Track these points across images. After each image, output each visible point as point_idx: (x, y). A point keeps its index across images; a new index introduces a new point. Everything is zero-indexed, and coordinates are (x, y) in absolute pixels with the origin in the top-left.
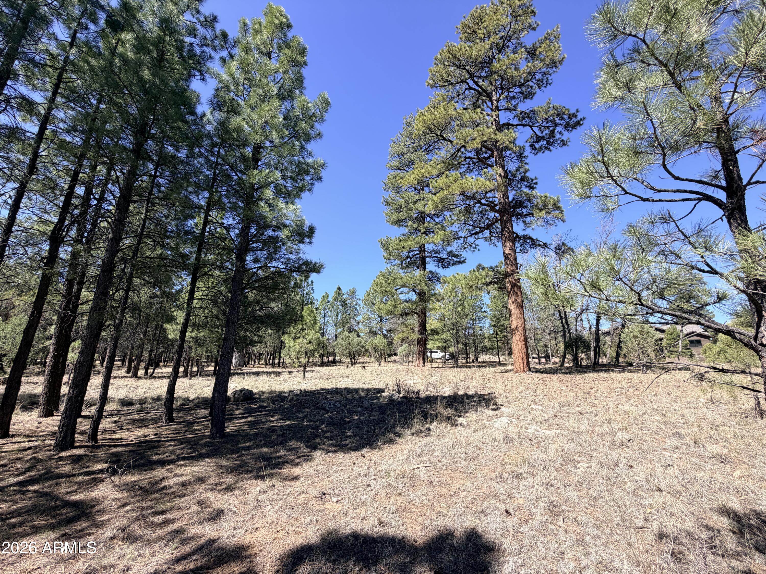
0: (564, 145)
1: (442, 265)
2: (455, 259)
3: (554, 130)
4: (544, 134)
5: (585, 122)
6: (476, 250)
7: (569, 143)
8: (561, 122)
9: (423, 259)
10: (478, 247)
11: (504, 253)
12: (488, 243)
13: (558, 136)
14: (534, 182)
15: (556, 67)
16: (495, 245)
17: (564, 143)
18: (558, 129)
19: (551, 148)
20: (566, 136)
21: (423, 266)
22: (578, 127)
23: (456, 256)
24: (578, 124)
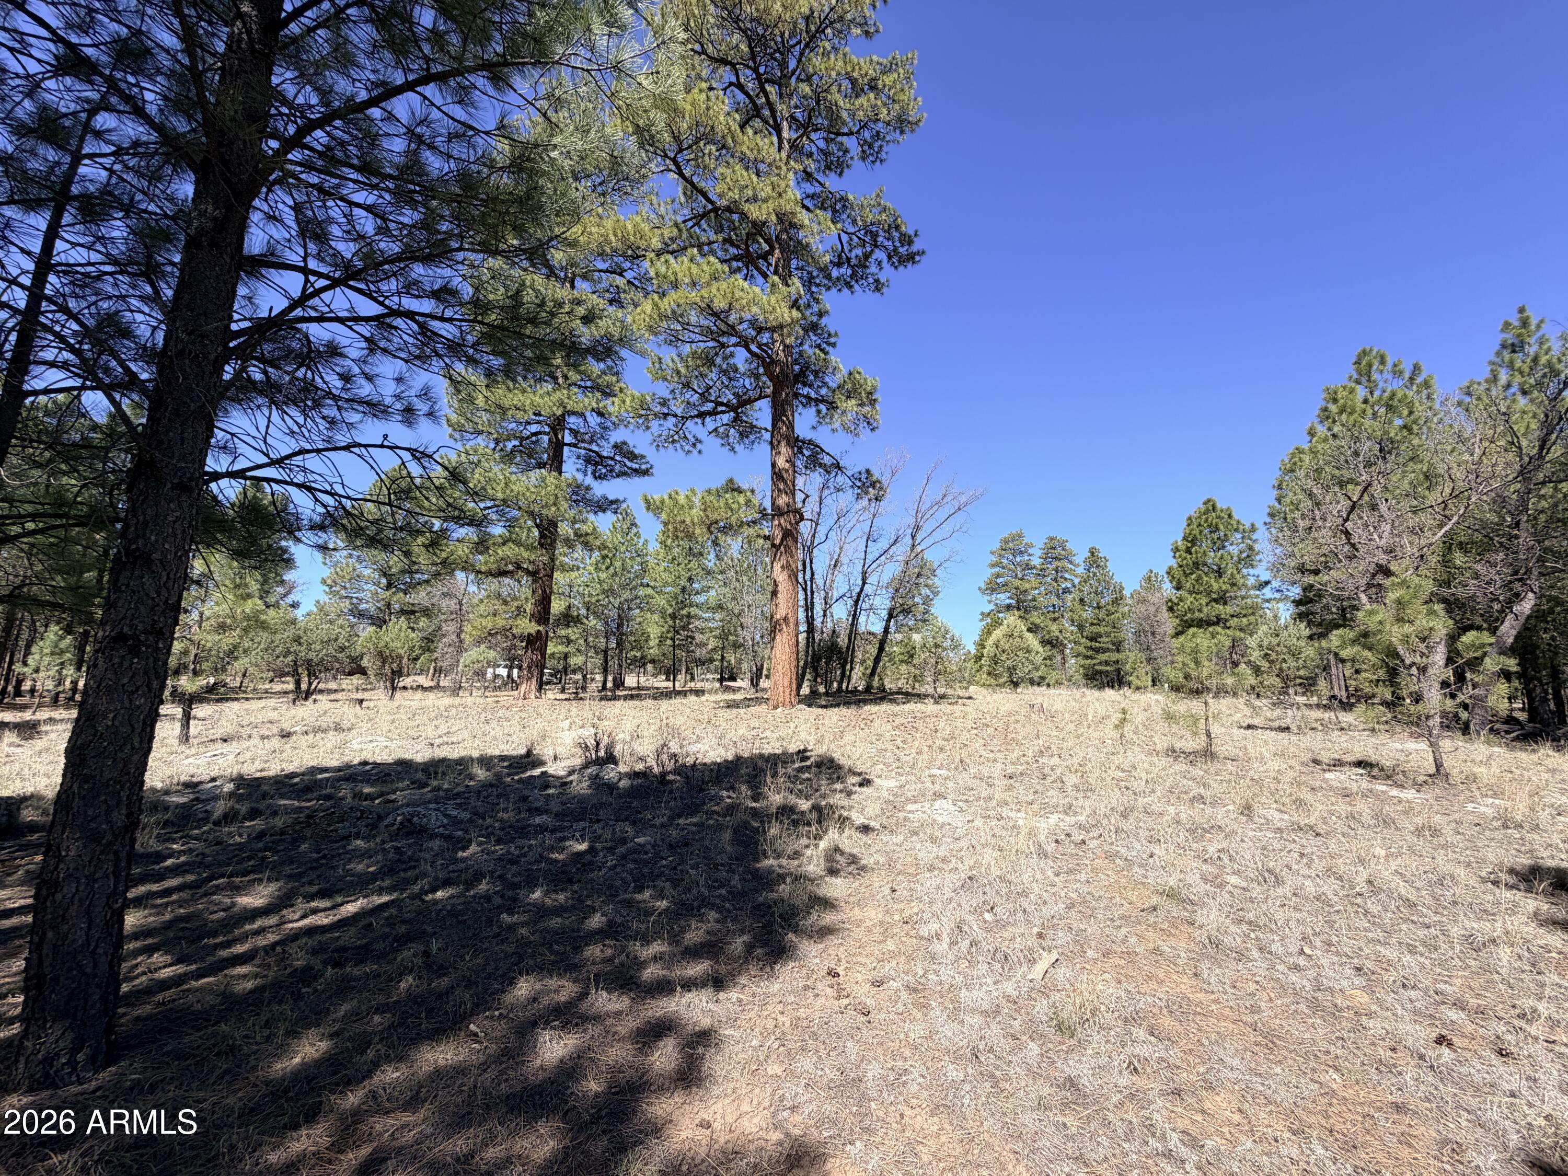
0: (878, 289)
1: (594, 472)
2: (629, 464)
3: (872, 252)
4: (853, 255)
5: (924, 258)
6: (695, 452)
7: (885, 290)
8: (886, 243)
9: (557, 447)
10: (699, 446)
11: (774, 465)
12: (720, 441)
13: (873, 269)
14: (832, 340)
15: (902, 132)
16: (733, 449)
17: (878, 286)
18: (880, 255)
19: (856, 287)
20: (887, 273)
21: (556, 463)
22: (909, 265)
23: (632, 456)
24: (911, 258)
